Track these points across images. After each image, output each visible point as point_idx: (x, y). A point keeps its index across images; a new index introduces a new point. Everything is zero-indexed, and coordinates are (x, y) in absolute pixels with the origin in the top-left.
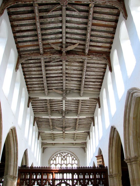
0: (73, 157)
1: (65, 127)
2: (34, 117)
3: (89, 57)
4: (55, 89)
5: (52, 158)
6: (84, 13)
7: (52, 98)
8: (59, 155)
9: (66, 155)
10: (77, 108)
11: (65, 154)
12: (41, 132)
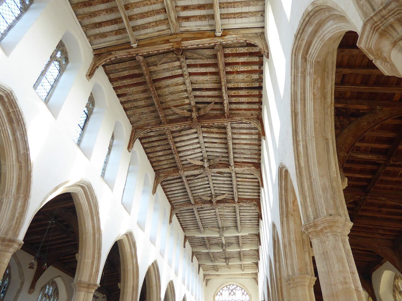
0: (243, 291)
1: (229, 258)
2: (192, 251)
3: (239, 204)
4: (211, 227)
5: (217, 292)
6: (227, 174)
7: (209, 236)
8: (225, 288)
9: (235, 288)
10: (238, 241)
11: (233, 287)
12: (201, 264)
